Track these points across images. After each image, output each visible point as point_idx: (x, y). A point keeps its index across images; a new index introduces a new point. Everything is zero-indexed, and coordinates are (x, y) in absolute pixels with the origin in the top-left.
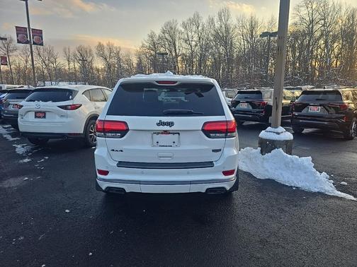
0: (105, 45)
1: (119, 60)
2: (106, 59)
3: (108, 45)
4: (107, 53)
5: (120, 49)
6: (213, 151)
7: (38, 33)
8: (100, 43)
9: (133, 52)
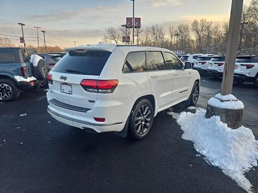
0: (199, 21)
1: (209, 32)
2: (198, 32)
3: (202, 21)
4: (199, 27)
5: (211, 23)
6: (90, 101)
7: (138, 20)
8: (195, 21)
9: (222, 24)
